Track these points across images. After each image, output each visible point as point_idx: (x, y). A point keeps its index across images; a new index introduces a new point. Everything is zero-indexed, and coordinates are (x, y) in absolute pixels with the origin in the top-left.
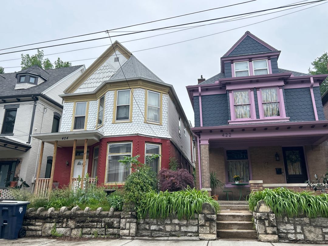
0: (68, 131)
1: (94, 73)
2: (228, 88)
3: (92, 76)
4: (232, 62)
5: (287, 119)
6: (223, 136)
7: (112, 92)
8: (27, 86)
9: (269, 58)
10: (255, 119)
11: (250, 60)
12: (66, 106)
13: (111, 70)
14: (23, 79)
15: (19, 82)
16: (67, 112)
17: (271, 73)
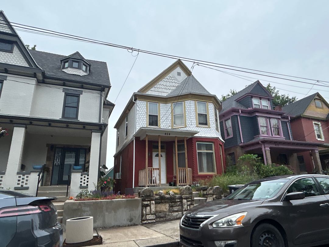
0: (144, 126)
1: (162, 80)
3: (161, 83)
4: (252, 97)
5: (284, 138)
6: (276, 145)
7: (193, 101)
9: (269, 100)
10: (271, 136)
11: (260, 98)
12: (139, 103)
13: (176, 82)
17: (271, 109)
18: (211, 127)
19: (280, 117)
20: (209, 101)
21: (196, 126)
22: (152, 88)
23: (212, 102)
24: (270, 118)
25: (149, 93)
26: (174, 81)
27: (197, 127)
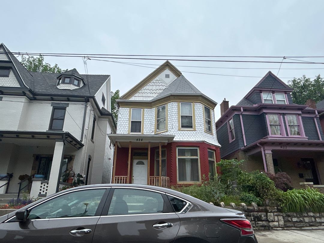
0: (125, 133)
1: (148, 85)
2: (265, 111)
3: (146, 87)
4: (261, 92)
5: (306, 138)
7: (176, 103)
8: (72, 87)
9: (285, 93)
10: (286, 136)
11: (273, 92)
12: (122, 110)
13: (163, 84)
14: (67, 80)
15: (63, 82)
16: (123, 116)
17: (288, 104)
18: (197, 129)
19: (300, 112)
20: (196, 101)
21: (177, 129)
22: (136, 93)
23: (199, 101)
24: (284, 114)
25: (133, 99)
26: (161, 84)
27: (179, 131)
